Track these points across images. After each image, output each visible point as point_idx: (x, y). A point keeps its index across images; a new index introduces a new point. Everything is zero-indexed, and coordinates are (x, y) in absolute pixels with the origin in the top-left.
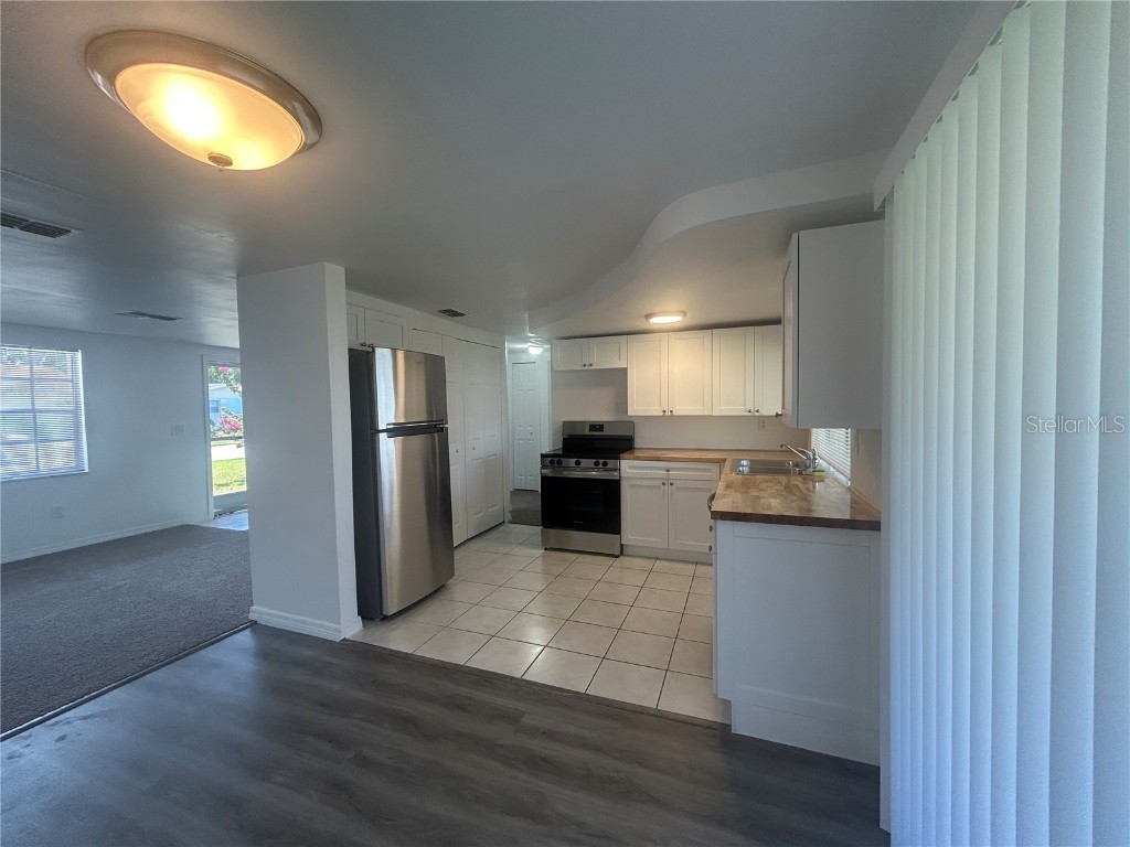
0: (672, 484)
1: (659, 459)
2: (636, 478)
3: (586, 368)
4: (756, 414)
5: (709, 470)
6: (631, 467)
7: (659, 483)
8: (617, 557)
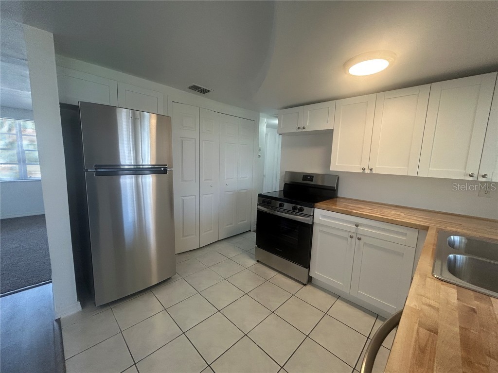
0: (359, 239)
1: (350, 214)
2: (326, 226)
3: (300, 130)
4: (481, 179)
5: (405, 235)
6: (323, 216)
7: (347, 235)
8: (305, 285)
